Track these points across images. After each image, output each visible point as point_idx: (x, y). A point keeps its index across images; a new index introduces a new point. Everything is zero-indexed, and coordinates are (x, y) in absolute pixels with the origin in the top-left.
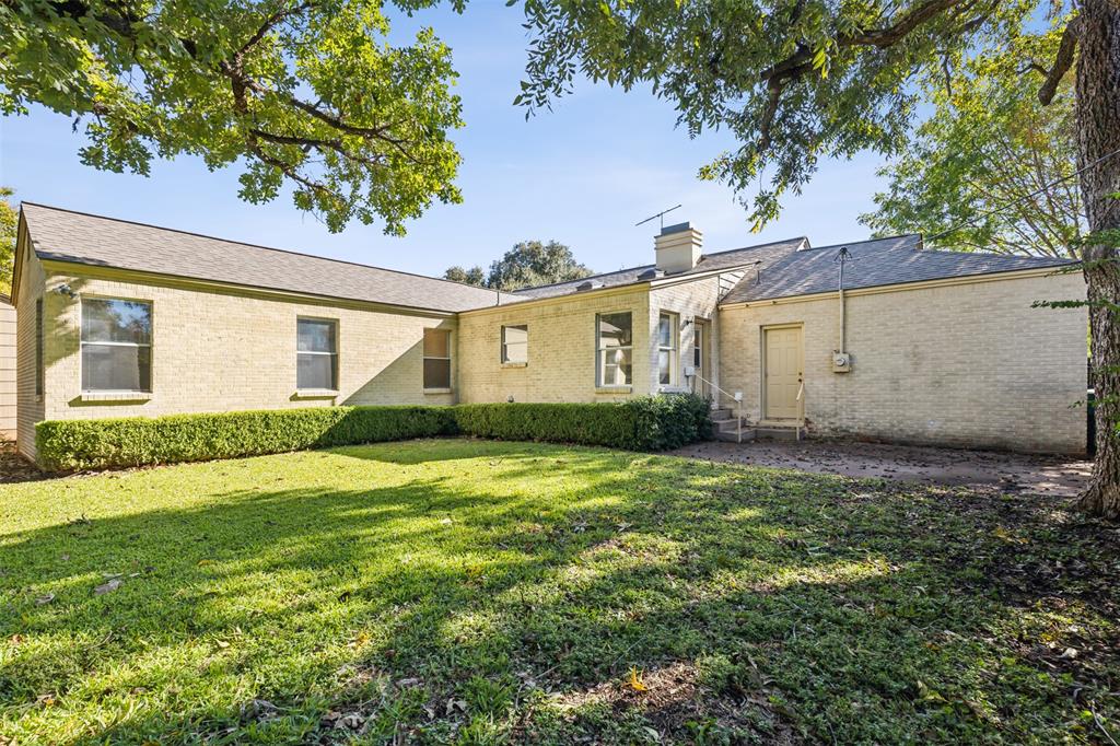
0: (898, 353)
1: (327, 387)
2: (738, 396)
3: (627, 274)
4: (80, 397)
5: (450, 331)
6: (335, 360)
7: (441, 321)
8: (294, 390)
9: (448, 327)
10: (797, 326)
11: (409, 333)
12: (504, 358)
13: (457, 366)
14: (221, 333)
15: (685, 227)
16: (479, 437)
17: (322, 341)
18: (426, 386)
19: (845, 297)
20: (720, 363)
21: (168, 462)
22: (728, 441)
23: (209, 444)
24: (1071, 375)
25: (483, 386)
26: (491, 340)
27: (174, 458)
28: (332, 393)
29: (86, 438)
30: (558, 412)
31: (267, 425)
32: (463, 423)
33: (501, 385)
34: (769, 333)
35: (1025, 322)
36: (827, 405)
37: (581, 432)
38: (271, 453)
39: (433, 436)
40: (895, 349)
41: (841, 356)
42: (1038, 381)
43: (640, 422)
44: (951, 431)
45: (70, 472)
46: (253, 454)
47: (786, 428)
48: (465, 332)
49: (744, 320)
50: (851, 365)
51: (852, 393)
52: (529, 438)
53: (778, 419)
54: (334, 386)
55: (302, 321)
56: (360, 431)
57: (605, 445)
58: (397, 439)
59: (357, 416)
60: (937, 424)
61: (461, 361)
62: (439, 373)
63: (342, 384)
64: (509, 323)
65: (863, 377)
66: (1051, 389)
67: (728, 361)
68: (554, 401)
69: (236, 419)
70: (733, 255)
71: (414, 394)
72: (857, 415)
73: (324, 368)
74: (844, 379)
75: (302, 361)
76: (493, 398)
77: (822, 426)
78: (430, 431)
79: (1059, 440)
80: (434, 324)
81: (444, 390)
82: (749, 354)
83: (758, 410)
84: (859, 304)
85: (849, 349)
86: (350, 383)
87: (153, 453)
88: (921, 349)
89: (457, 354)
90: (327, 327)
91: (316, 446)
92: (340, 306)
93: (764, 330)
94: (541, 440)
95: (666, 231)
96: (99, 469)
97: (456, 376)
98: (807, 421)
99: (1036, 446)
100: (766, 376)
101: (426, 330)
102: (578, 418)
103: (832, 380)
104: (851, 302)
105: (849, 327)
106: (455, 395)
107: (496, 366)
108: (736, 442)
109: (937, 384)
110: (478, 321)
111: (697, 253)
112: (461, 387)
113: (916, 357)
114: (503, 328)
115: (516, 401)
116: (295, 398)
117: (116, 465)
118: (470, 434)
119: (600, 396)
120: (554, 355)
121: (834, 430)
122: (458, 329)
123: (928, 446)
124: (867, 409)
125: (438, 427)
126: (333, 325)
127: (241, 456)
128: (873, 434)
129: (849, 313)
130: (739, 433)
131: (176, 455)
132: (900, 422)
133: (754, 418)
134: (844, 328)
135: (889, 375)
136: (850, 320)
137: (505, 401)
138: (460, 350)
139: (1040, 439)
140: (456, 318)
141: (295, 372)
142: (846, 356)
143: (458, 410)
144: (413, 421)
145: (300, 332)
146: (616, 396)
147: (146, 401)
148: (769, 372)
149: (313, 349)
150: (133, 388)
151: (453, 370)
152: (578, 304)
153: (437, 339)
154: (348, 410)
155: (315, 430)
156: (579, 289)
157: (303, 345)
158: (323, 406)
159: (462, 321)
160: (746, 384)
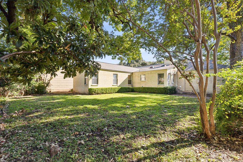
2: (180, 87)
3: (158, 65)
4: (92, 85)
5: (131, 75)
6: (117, 80)
7: (130, 74)
8: (113, 84)
11: (126, 76)
14: (105, 76)
16: (138, 92)
18: (128, 84)
20: (177, 81)
21: (102, 94)
22: (179, 94)
23: (106, 92)
25: (137, 84)
26: (139, 77)
27: (103, 93)
28: (117, 85)
29: (95, 90)
31: (112, 89)
32: (135, 90)
33: (140, 84)
37: (156, 92)
38: (112, 93)
39: (130, 92)
43: (166, 90)
45: (93, 94)
46: (110, 93)
47: (189, 92)
48: (134, 75)
52: (147, 92)
53: (187, 91)
54: (117, 84)
55: (114, 74)
56: (122, 91)
57: (160, 94)
58: (126, 92)
59: (121, 88)
62: (130, 82)
63: (118, 84)
67: (179, 81)
68: (150, 87)
69: (109, 88)
71: (127, 86)
75: (114, 80)
76: (139, 86)
78: (130, 91)
80: (129, 74)
82: (182, 80)
83: (184, 89)
86: (119, 83)
87: (101, 92)
89: (132, 79)
90: (116, 75)
91: (116, 93)
92: (118, 72)
94: (149, 93)
96: (96, 94)
97: (132, 83)
98: (192, 91)
102: (156, 90)
103: (197, 84)
106: (132, 86)
107: (140, 81)
108: (180, 94)
110: (136, 74)
112: (133, 84)
114: (141, 75)
115: (143, 87)
116: (113, 86)
117: (97, 94)
118: (136, 92)
119: (158, 86)
120: (150, 80)
122: (132, 75)
125: (131, 90)
126: (117, 75)
127: (109, 93)
130: (181, 93)
132: (208, 91)
133: (183, 91)
137: (141, 87)
140: (132, 73)
141: (113, 82)
143: (134, 88)
144: (128, 89)
145: (113, 76)
146: (161, 86)
147: (98, 86)
148: (186, 83)
149: (115, 78)
150: (96, 84)
151: (132, 81)
152: (155, 72)
153: (130, 77)
154: (120, 87)
155: (117, 90)
156: (150, 68)
157: (114, 78)
158: (117, 87)
159: (133, 74)
160: (182, 85)
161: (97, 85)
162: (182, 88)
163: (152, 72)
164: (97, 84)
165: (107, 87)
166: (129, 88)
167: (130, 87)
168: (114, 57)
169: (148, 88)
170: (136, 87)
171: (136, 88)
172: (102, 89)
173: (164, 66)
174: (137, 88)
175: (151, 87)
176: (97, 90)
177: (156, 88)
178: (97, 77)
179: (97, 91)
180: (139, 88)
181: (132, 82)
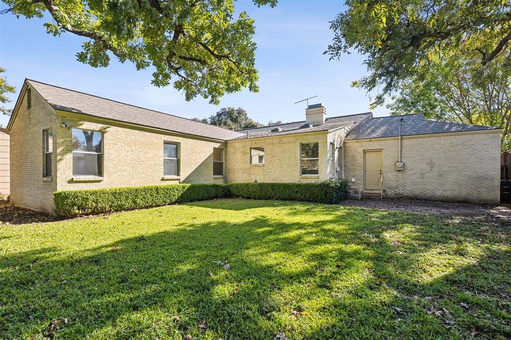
0: (424, 163)
1: (175, 175)
2: (353, 180)
3: (291, 125)
4: (73, 179)
5: (223, 149)
6: (178, 161)
7: (220, 144)
8: (162, 176)
9: (222, 147)
10: (380, 150)
11: (206, 150)
12: (251, 162)
13: (226, 165)
14: (133, 148)
15: (319, 106)
16: (243, 198)
17: (173, 153)
18: (214, 175)
19: (402, 139)
20: (345, 166)
21: (116, 211)
22: (355, 199)
23: (134, 202)
24: (493, 173)
25: (240, 175)
26: (244, 153)
27: (120, 209)
28: (178, 177)
29: (83, 199)
30: (287, 186)
31: (158, 192)
32: (234, 191)
33: (250, 174)
34: (367, 153)
35: (476, 151)
36: (393, 184)
37: (298, 196)
38: (158, 206)
39: (221, 198)
40: (423, 161)
41: (400, 163)
42: (481, 175)
43: (329, 191)
44: (446, 195)
45: (74, 216)
46: (151, 206)
47: (375, 193)
48: (230, 149)
49: (357, 148)
50: (404, 167)
51: (404, 179)
52: (270, 198)
53: (371, 190)
54: (178, 175)
55: (166, 143)
56: (194, 195)
57: (310, 201)
58: (207, 199)
59: (192, 188)
60: (440, 192)
61: (228, 163)
62: (219, 169)
63: (181, 173)
64: (255, 146)
65: (409, 172)
66: (486, 178)
67: (349, 165)
68: (278, 181)
69: (145, 190)
70: (341, 119)
71: (209, 179)
72: (406, 188)
73: (174, 165)
74: (401, 173)
75: (166, 162)
76: (245, 180)
77: (390, 193)
79: (489, 198)
80: (217, 145)
81: (221, 176)
82: (358, 162)
83: (362, 186)
84: (407, 142)
85: (404, 161)
86: (185, 172)
87: (111, 206)
88: (434, 161)
89: (226, 160)
90: (175, 146)
91: (174, 203)
92: (181, 136)
93: (365, 152)
94: (277, 199)
95: (310, 107)
96: (87, 214)
97: (226, 170)
98: (384, 191)
99: (480, 201)
100: (365, 171)
101: (214, 148)
102: (297, 189)
103: (395, 174)
104: (403, 141)
105: (403, 151)
106: (226, 179)
107: (248, 166)
108: (358, 200)
109: (440, 175)
110: (237, 145)
111: (325, 117)
112: (228, 175)
113: (432, 165)
114: (251, 148)
115: (258, 182)
116: (163, 180)
117: (95, 212)
118: (238, 196)
119: (302, 180)
120: (278, 161)
121: (397, 194)
122: (226, 148)
123: (436, 201)
124: (410, 185)
125: (223, 193)
126: (177, 145)
127: (147, 207)
128: (413, 196)
129: (403, 146)
130: (359, 196)
131: (120, 207)
132: (424, 191)
133: (361, 189)
134: (401, 152)
135: (420, 172)
136: (403, 149)
137: (253, 182)
138: (228, 158)
139: (482, 198)
140: (226, 143)
141: (163, 167)
142: (402, 164)
143: (232, 186)
144: (213, 190)
145: (164, 149)
146: (310, 179)
147: (101, 181)
148: (366, 169)
149: (170, 156)
150: (94, 174)
151: (224, 167)
152: (291, 139)
153: (218, 153)
154: (188, 185)
155: (176, 195)
156: (273, 131)
157: (166, 155)
158: (176, 183)
159: (229, 145)
160: (357, 175)
161: (98, 178)
162: (358, 184)
163: (284, 140)
164: (100, 173)
165: (138, 186)
166: (217, 186)
167: (220, 182)
168: (160, 78)
169: (273, 186)
170: (236, 182)
171: (239, 187)
172: (115, 194)
173: (309, 127)
174: (242, 185)
175: (280, 182)
176: (91, 198)
177: (299, 186)
179: (90, 204)
180: (247, 185)
181: (226, 167)
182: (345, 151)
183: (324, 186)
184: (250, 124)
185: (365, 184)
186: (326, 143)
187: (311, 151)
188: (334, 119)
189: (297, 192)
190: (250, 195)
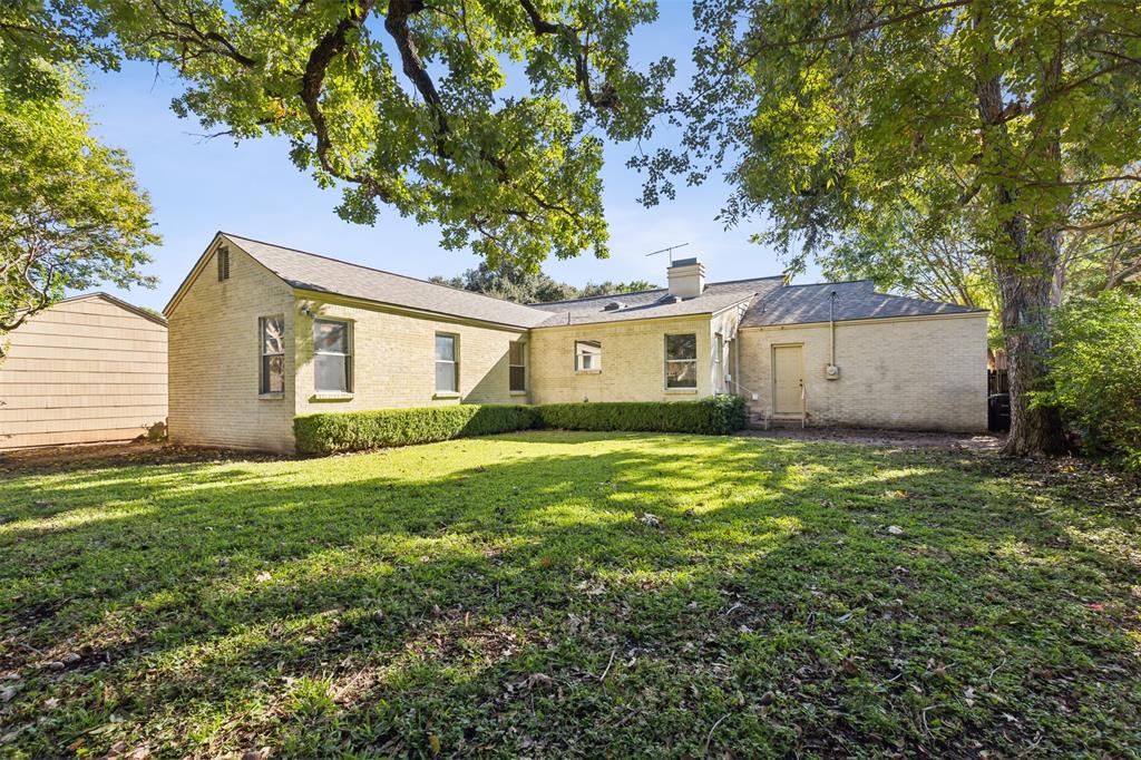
0: (871, 366)
1: (453, 390)
2: (755, 397)
3: (639, 297)
4: (315, 396)
5: (524, 344)
6: (457, 365)
7: (519, 335)
8: (434, 391)
9: (523, 340)
10: (799, 346)
11: (501, 344)
12: (576, 369)
13: (530, 372)
15: (692, 262)
16: (565, 429)
17: (449, 352)
18: (511, 389)
19: (834, 326)
20: (740, 372)
21: (380, 447)
22: (758, 429)
23: (404, 433)
24: (977, 382)
25: (557, 390)
26: (565, 351)
27: (386, 443)
28: (457, 394)
29: (340, 427)
30: (643, 408)
31: (436, 418)
32: (548, 418)
33: (575, 388)
34: (777, 350)
35: (951, 348)
36: (822, 403)
37: (664, 423)
38: (435, 441)
39: (527, 429)
40: (869, 363)
41: (832, 368)
42: (960, 385)
43: (715, 414)
44: (906, 420)
45: (327, 453)
46: (427, 442)
47: (791, 419)
48: (537, 344)
49: (759, 340)
50: (839, 374)
51: (839, 394)
52: (614, 429)
53: (786, 414)
54: (457, 390)
55: (439, 335)
56: (487, 425)
59: (484, 413)
60: (898, 415)
61: (533, 368)
62: (518, 378)
63: (462, 387)
64: (583, 339)
65: (847, 382)
66: (967, 391)
67: (745, 370)
68: (627, 399)
69: (419, 414)
70: (731, 286)
71: (506, 398)
72: (843, 409)
73: (450, 374)
74: (833, 384)
75: (439, 367)
76: (568, 398)
77: (818, 418)
78: (525, 425)
79: (971, 423)
80: (516, 337)
81: (522, 392)
82: (763, 365)
83: (770, 407)
84: (843, 332)
85: (837, 363)
86: (468, 385)
87: (374, 439)
88: (886, 364)
89: (530, 362)
90: (451, 340)
91: (460, 436)
92: (460, 323)
93: (774, 348)
95: (676, 264)
96: (344, 452)
97: (529, 383)
98: (808, 415)
99: (959, 427)
100: (775, 381)
101: (511, 343)
102: (661, 413)
103: (825, 385)
104: (838, 330)
105: (837, 347)
106: (530, 397)
107: (570, 373)
108: (764, 430)
109: (897, 387)
110: (550, 336)
111: (703, 282)
112: (534, 390)
113: (883, 369)
114: (576, 342)
115: (591, 401)
116: (435, 398)
117: (355, 448)
118: (556, 427)
119: (669, 397)
120: (627, 365)
121: (827, 420)
122: (530, 342)
123: (892, 430)
124: (851, 402)
125: (531, 422)
126: (455, 337)
127: (420, 443)
128: (855, 422)
129: (837, 337)
130: (766, 424)
131: (385, 441)
132: (872, 414)
133: (768, 413)
134: (834, 348)
135: (865, 381)
136: (837, 342)
137: (581, 401)
138: (532, 359)
139: (961, 423)
140: (529, 333)
141: (434, 377)
142: (835, 368)
143: (545, 408)
144: (516, 417)
145: (437, 345)
146: (684, 396)
147: (351, 399)
148: (778, 379)
149: (443, 358)
150: (342, 389)
151: (526, 375)
152: (649, 327)
153: (517, 350)
154: (478, 407)
155: (462, 422)
156: (607, 309)
157: (439, 355)
158: (456, 406)
159: (534, 336)
160: (761, 388)
161: (347, 395)
162: (763, 404)
163: (637, 328)
164: (349, 387)
165: (404, 407)
166: (521, 409)
167: (522, 403)
168: (452, 236)
169: (620, 408)
170: (549, 403)
171: (556, 409)
172: (381, 420)
173: (674, 301)
174: (563, 407)
175: (631, 401)
176: (351, 425)
177: (664, 406)
178: (345, 350)
179: (350, 435)
180: (573, 407)
181: (530, 376)
182: (740, 346)
183: (708, 406)
184: (548, 288)
185: (774, 404)
186: (709, 334)
187: (681, 346)
188: (718, 287)
189: (661, 417)
190: (579, 424)
